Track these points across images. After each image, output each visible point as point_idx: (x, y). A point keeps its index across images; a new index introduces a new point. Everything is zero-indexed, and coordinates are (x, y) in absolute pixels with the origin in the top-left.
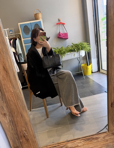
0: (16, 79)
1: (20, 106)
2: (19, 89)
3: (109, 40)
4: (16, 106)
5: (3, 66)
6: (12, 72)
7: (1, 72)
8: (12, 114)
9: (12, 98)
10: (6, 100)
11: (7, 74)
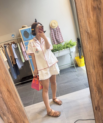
0: (17, 97)
1: (22, 116)
2: (20, 103)
3: (86, 62)
4: (19, 116)
5: (7, 89)
6: (14, 92)
7: (6, 93)
8: (16, 122)
9: (15, 111)
10: (11, 112)
11: (10, 94)
